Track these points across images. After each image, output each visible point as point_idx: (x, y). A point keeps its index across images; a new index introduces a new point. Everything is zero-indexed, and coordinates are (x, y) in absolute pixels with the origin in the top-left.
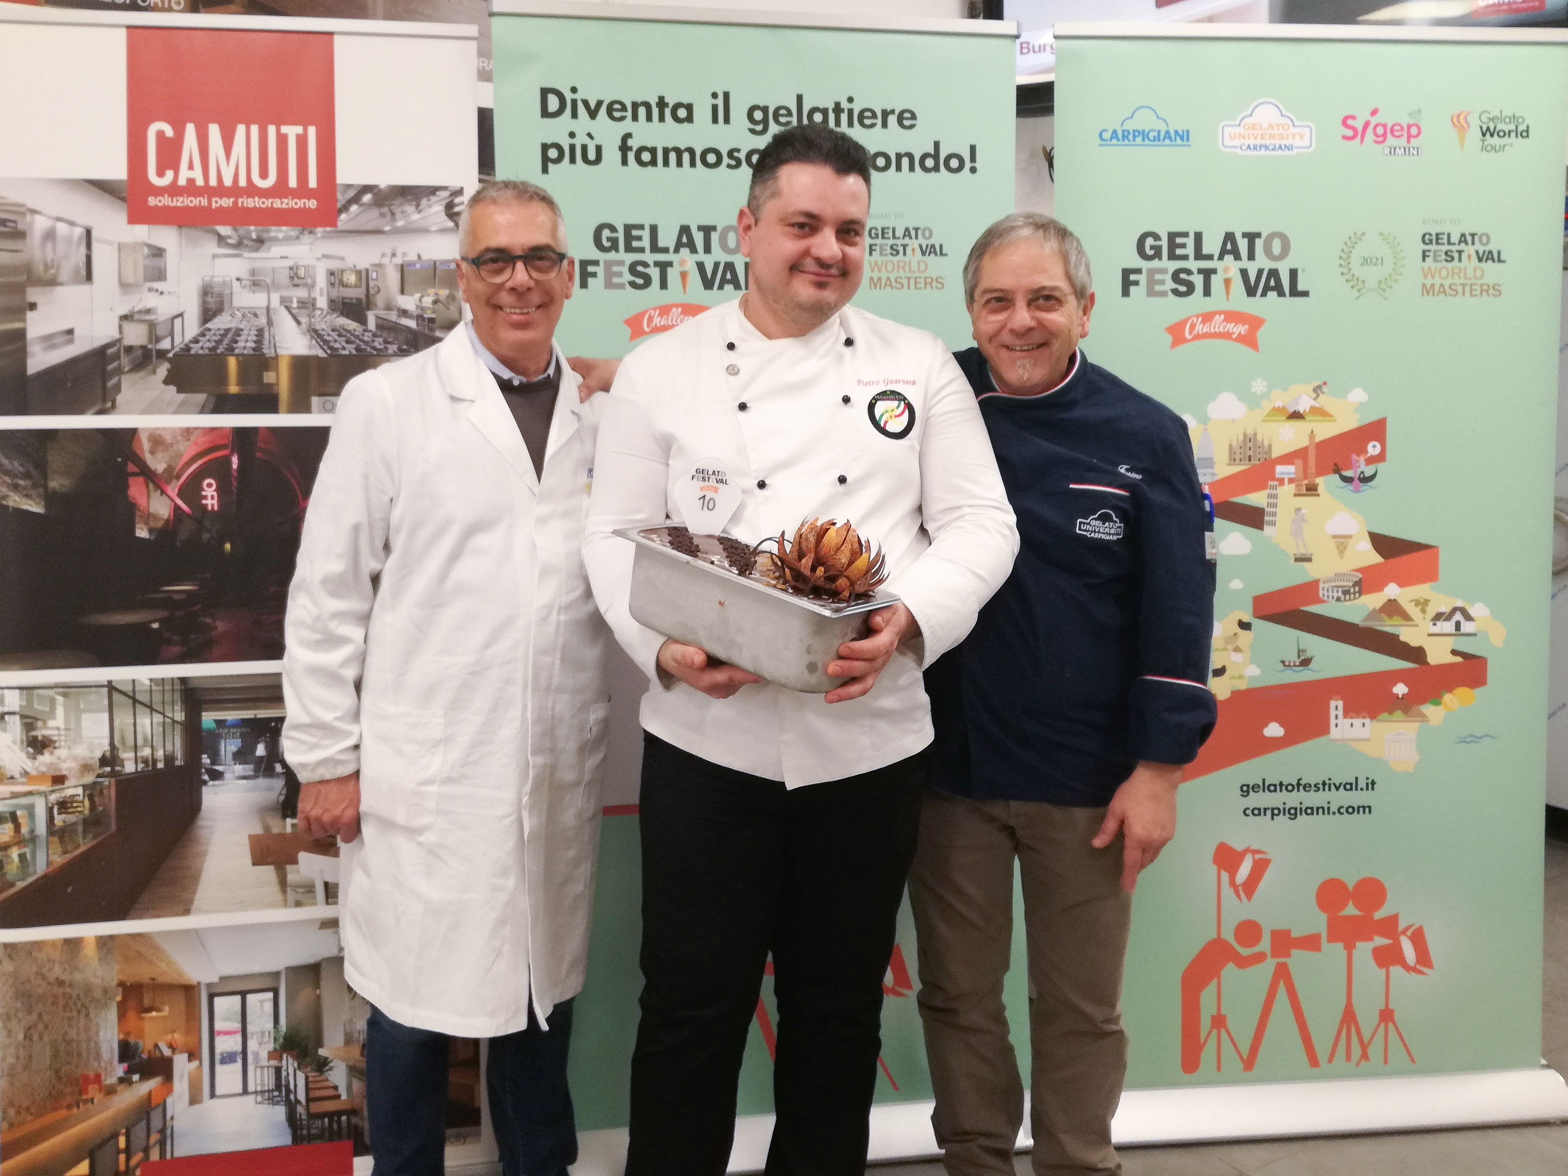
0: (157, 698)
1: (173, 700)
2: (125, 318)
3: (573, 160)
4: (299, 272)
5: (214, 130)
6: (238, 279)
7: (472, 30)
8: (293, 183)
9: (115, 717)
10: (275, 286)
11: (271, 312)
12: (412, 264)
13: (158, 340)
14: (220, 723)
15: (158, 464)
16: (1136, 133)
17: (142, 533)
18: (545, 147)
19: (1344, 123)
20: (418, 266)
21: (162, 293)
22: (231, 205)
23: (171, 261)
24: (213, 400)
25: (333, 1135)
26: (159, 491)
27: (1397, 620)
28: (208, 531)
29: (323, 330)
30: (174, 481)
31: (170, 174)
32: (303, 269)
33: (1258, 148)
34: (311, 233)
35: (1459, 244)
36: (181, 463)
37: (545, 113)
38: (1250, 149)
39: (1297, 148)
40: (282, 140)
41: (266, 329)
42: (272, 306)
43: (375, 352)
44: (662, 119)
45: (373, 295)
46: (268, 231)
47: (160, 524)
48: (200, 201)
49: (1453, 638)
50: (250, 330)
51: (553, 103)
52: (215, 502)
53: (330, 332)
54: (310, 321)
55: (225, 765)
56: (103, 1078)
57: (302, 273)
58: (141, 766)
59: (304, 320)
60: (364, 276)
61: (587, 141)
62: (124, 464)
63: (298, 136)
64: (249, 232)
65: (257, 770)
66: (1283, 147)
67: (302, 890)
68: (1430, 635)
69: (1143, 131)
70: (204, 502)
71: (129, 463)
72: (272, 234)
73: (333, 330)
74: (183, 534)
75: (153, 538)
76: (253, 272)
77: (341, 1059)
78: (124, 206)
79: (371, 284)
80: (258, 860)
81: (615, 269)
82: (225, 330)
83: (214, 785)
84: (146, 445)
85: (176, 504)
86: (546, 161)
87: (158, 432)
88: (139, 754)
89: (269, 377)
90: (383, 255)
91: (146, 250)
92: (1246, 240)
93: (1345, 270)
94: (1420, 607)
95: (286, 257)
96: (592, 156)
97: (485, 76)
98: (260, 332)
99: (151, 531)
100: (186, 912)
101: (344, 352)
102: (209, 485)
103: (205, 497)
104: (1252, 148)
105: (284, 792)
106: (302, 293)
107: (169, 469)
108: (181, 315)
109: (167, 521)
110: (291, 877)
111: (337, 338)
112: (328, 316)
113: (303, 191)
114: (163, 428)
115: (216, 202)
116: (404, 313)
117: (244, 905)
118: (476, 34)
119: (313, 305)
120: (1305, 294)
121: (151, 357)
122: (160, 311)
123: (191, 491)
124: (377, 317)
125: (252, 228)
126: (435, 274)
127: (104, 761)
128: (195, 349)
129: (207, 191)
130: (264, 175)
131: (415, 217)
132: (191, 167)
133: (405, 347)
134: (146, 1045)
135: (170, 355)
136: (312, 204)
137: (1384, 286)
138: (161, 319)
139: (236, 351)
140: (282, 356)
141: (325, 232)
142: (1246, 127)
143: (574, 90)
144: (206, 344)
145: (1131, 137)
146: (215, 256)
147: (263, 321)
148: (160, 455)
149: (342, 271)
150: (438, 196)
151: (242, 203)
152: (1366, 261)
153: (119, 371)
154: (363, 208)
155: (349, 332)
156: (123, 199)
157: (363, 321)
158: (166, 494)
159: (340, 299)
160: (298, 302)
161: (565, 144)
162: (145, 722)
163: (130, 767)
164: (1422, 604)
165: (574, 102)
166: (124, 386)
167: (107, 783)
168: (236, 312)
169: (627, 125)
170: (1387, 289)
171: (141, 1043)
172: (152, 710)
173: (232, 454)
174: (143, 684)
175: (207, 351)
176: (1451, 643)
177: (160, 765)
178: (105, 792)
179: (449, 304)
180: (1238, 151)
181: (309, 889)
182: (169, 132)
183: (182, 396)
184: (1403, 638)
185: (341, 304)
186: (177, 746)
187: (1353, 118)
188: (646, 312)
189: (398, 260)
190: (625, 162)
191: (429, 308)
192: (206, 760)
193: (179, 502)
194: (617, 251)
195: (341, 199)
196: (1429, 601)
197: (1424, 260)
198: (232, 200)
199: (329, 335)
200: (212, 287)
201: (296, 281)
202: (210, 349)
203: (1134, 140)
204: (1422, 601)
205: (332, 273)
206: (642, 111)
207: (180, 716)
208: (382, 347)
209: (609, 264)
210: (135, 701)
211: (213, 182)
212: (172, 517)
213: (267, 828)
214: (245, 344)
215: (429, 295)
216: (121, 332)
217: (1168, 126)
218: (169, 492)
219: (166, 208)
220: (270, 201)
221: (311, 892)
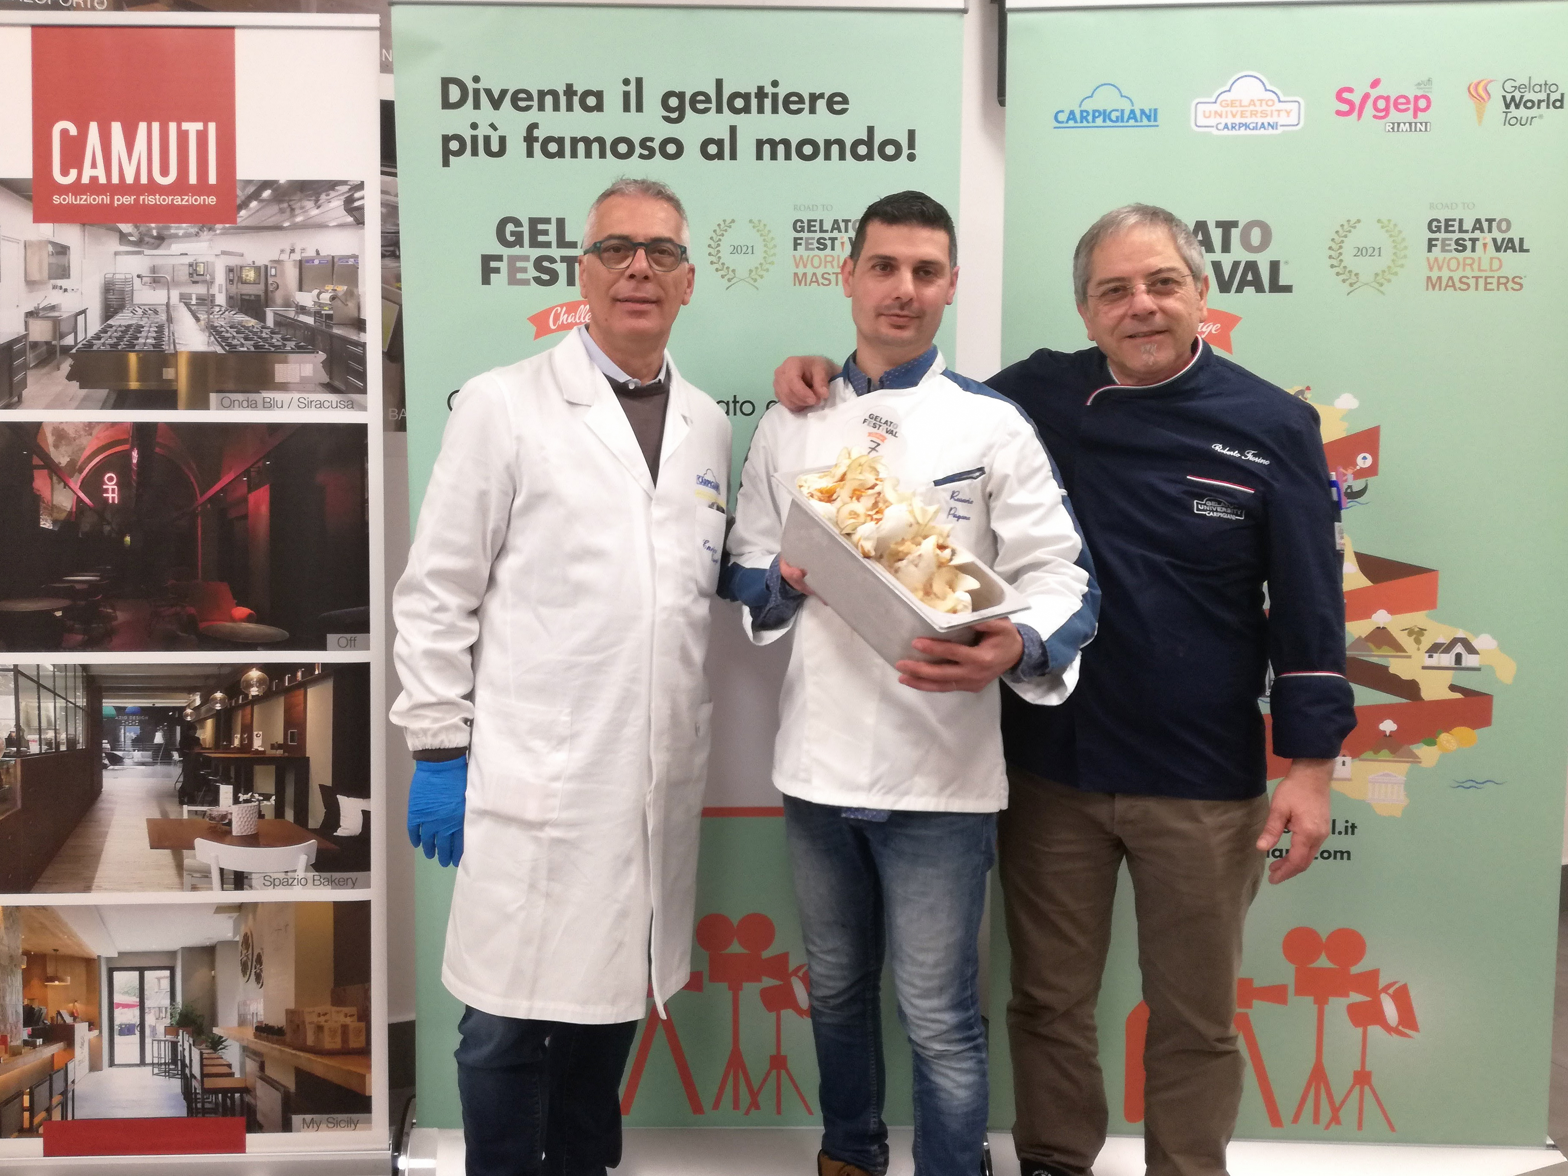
0: (60, 683)
1: (75, 686)
2: (30, 315)
3: (475, 153)
4: (198, 269)
5: (116, 128)
6: (139, 276)
7: (374, 20)
8: (193, 179)
9: (20, 700)
10: (175, 283)
11: (171, 309)
12: (310, 260)
13: (62, 336)
14: (120, 710)
15: (62, 458)
16: (1096, 113)
17: (46, 524)
18: (446, 139)
19: (1339, 97)
20: (316, 262)
21: (66, 290)
22: (132, 203)
23: (75, 259)
24: (114, 396)
25: (227, 1110)
26: (62, 484)
27: (1386, 651)
28: (109, 523)
29: (222, 326)
30: (77, 474)
31: (73, 173)
32: (202, 265)
33: (1237, 127)
34: (210, 229)
35: (1473, 232)
36: (82, 459)
37: (446, 104)
38: (1228, 128)
39: (1281, 126)
40: (183, 136)
41: (166, 325)
42: (172, 302)
43: (273, 349)
44: (570, 108)
45: (272, 291)
46: (169, 228)
47: (63, 516)
48: (103, 199)
49: (1452, 672)
50: (150, 327)
51: (455, 94)
52: (115, 495)
53: (228, 329)
54: (208, 318)
55: (124, 750)
56: (9, 1040)
57: (201, 270)
58: (44, 748)
59: (203, 316)
60: (262, 272)
61: (489, 132)
62: (29, 457)
63: (198, 132)
64: (150, 229)
65: (155, 757)
66: (1266, 125)
67: (198, 875)
68: (1424, 668)
69: (1105, 111)
70: (105, 495)
71: (35, 457)
72: (172, 231)
73: (231, 328)
74: (86, 526)
75: (56, 529)
76: (154, 269)
77: (235, 1039)
78: (31, 204)
79: (270, 281)
80: (156, 844)
81: (519, 264)
82: (125, 326)
83: (113, 769)
84: (50, 439)
85: (78, 497)
86: (447, 154)
87: (61, 427)
88: (43, 737)
89: (168, 373)
90: (282, 251)
91: (50, 248)
92: (1220, 231)
93: (1335, 262)
94: (1414, 636)
95: (187, 254)
96: (495, 147)
97: (386, 67)
98: (160, 329)
99: (54, 522)
100: (87, 889)
101: (242, 349)
102: (111, 479)
103: (106, 491)
104: (1230, 127)
105: (181, 779)
106: (201, 290)
107: (72, 463)
108: (84, 312)
109: (70, 513)
110: (187, 862)
111: (235, 334)
112: (227, 313)
113: (203, 187)
114: (66, 422)
115: (118, 200)
116: (302, 310)
117: (142, 886)
118: (378, 24)
119: (213, 301)
120: (1288, 289)
121: (56, 351)
122: (64, 307)
123: (93, 484)
124: (275, 314)
125: (153, 225)
126: (333, 269)
127: (10, 741)
128: (97, 345)
129: (109, 189)
130: (165, 172)
131: (315, 212)
132: (94, 165)
133: (302, 344)
134: (49, 1012)
135: (74, 351)
136: (212, 200)
137: (1380, 280)
138: (65, 315)
139: (137, 348)
140: (181, 352)
141: (224, 228)
142: (1223, 103)
143: (476, 79)
144: (107, 340)
145: (1090, 118)
146: (116, 254)
147: (163, 317)
148: (63, 449)
149: (241, 267)
150: (337, 191)
151: (144, 199)
152: (1360, 252)
153: (25, 367)
154: (264, 203)
155: (247, 328)
156: (29, 198)
157: (261, 318)
158: (70, 488)
159: (239, 297)
160: (197, 299)
161: (467, 134)
162: (49, 706)
163: (34, 748)
164: (1417, 634)
165: (476, 92)
166: (30, 380)
167: (13, 762)
168: (137, 309)
169: (533, 115)
170: (1385, 283)
171: (44, 1011)
172: (55, 694)
173: (132, 449)
174: (46, 670)
175: (108, 348)
176: (1449, 677)
177: (63, 748)
178: (11, 770)
179: (346, 300)
180: (1214, 131)
181: (206, 874)
182: (73, 131)
183: (84, 392)
184: (1392, 670)
185: (239, 302)
186: (79, 730)
187: (1350, 90)
188: (554, 308)
189: (297, 256)
190: (530, 154)
191: (327, 305)
192: (106, 745)
193: (82, 495)
194: (522, 246)
195: (241, 195)
196: (1426, 630)
197: (1430, 250)
198: (133, 198)
199: (227, 332)
200: (113, 284)
201: (196, 278)
202: (111, 345)
203: (1094, 121)
204: (1416, 629)
205: (230, 270)
206: (549, 100)
207: (81, 702)
208: (280, 344)
209: (513, 259)
210: (39, 686)
211: (115, 180)
212: (74, 510)
213: (164, 813)
214: (146, 340)
215: (327, 291)
216: (27, 329)
217: (1133, 106)
218: (72, 485)
219: (70, 206)
220: (170, 198)
221: (207, 877)
